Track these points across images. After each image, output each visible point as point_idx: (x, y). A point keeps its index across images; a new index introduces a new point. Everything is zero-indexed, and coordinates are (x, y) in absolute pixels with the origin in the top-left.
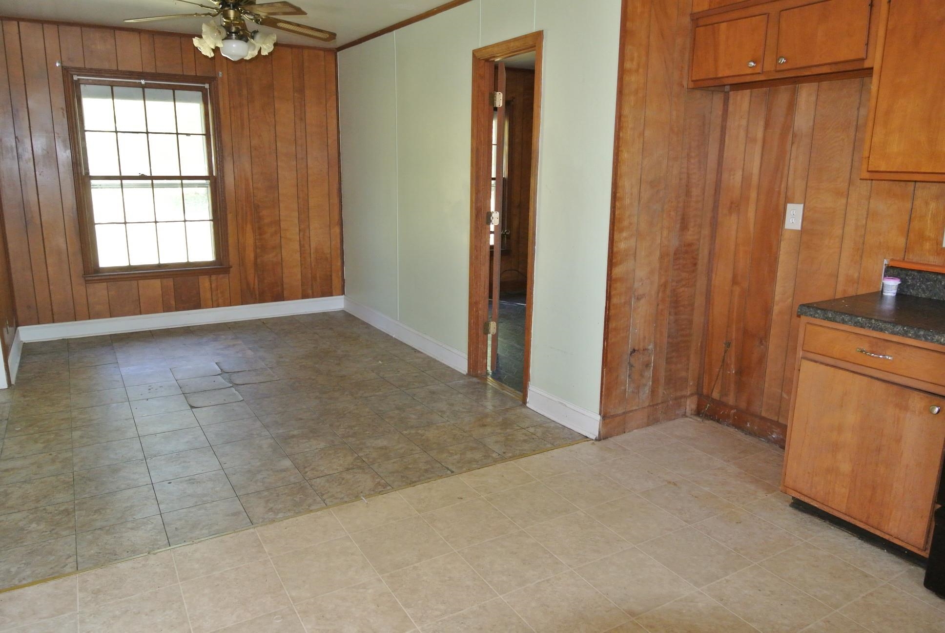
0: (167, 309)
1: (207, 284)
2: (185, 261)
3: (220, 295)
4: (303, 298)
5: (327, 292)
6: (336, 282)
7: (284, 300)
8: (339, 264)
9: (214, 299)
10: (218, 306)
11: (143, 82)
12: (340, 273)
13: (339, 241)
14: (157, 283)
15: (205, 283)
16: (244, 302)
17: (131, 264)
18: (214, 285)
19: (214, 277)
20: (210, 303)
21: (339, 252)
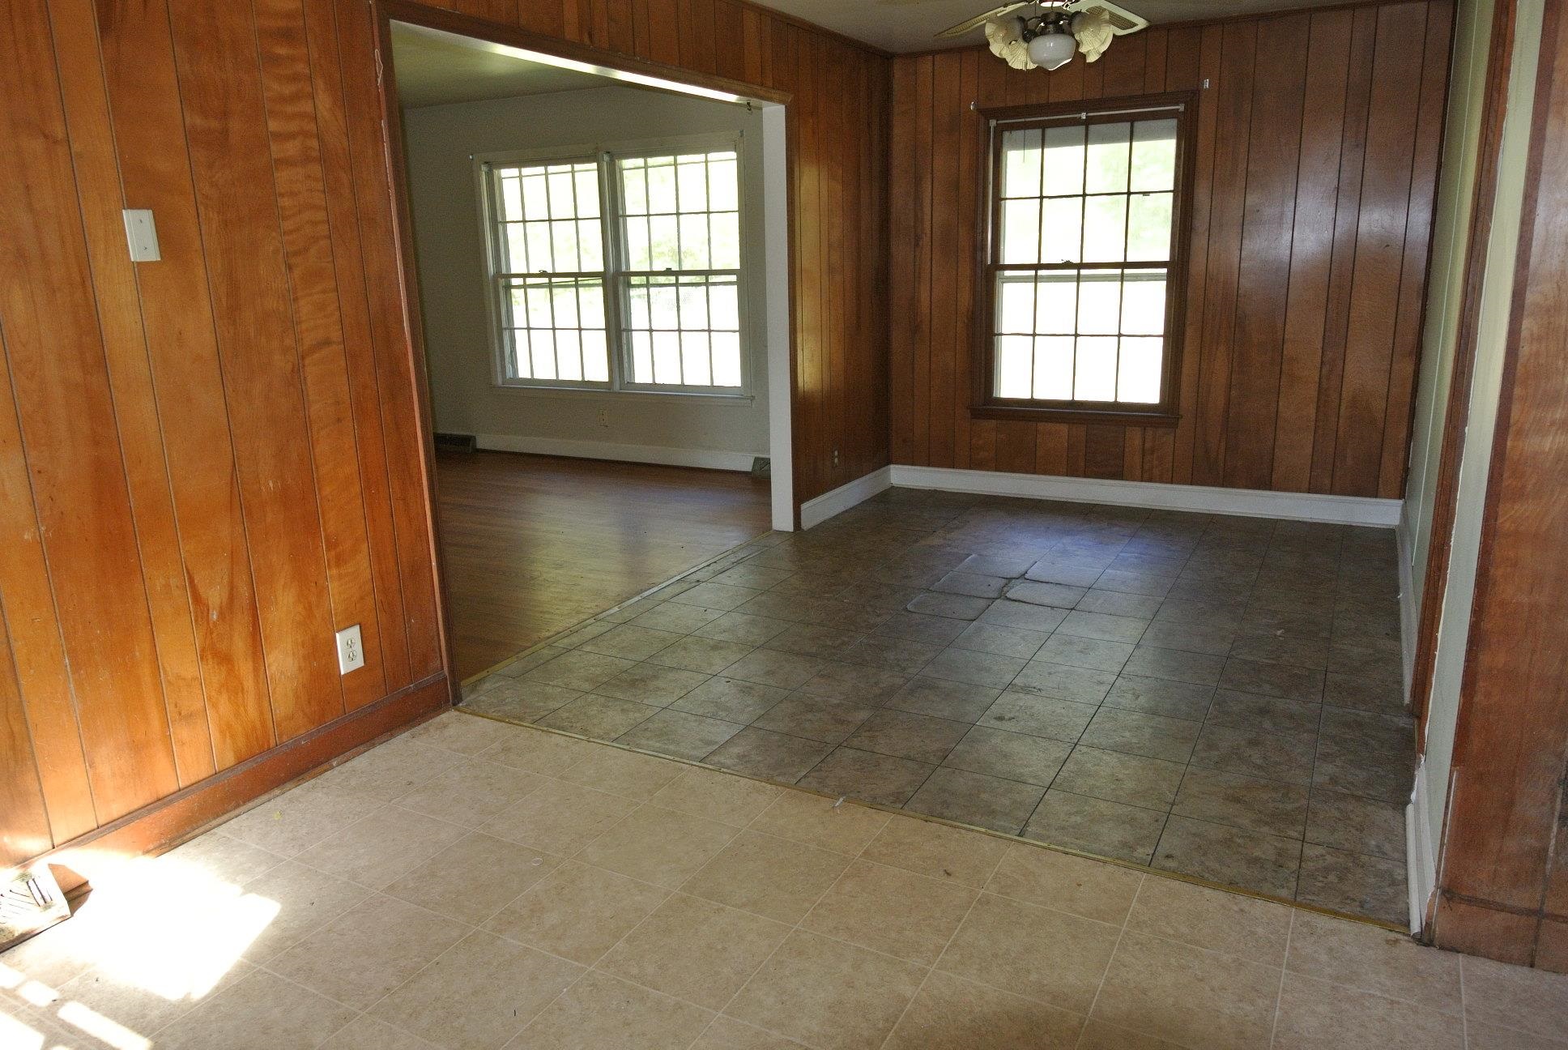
0: (1072, 472)
1: (1137, 442)
2: (1111, 399)
3: (1155, 463)
4: (1309, 491)
5: (1366, 487)
6: (1390, 468)
7: (1270, 490)
8: (1403, 434)
9: (1146, 467)
10: (1150, 480)
11: (1083, 116)
12: (1401, 455)
13: (1409, 389)
14: (1063, 429)
15: (1134, 438)
16: (1193, 480)
17: (1035, 397)
18: (1148, 445)
19: (1150, 432)
20: (1138, 472)
21: (1406, 409)
